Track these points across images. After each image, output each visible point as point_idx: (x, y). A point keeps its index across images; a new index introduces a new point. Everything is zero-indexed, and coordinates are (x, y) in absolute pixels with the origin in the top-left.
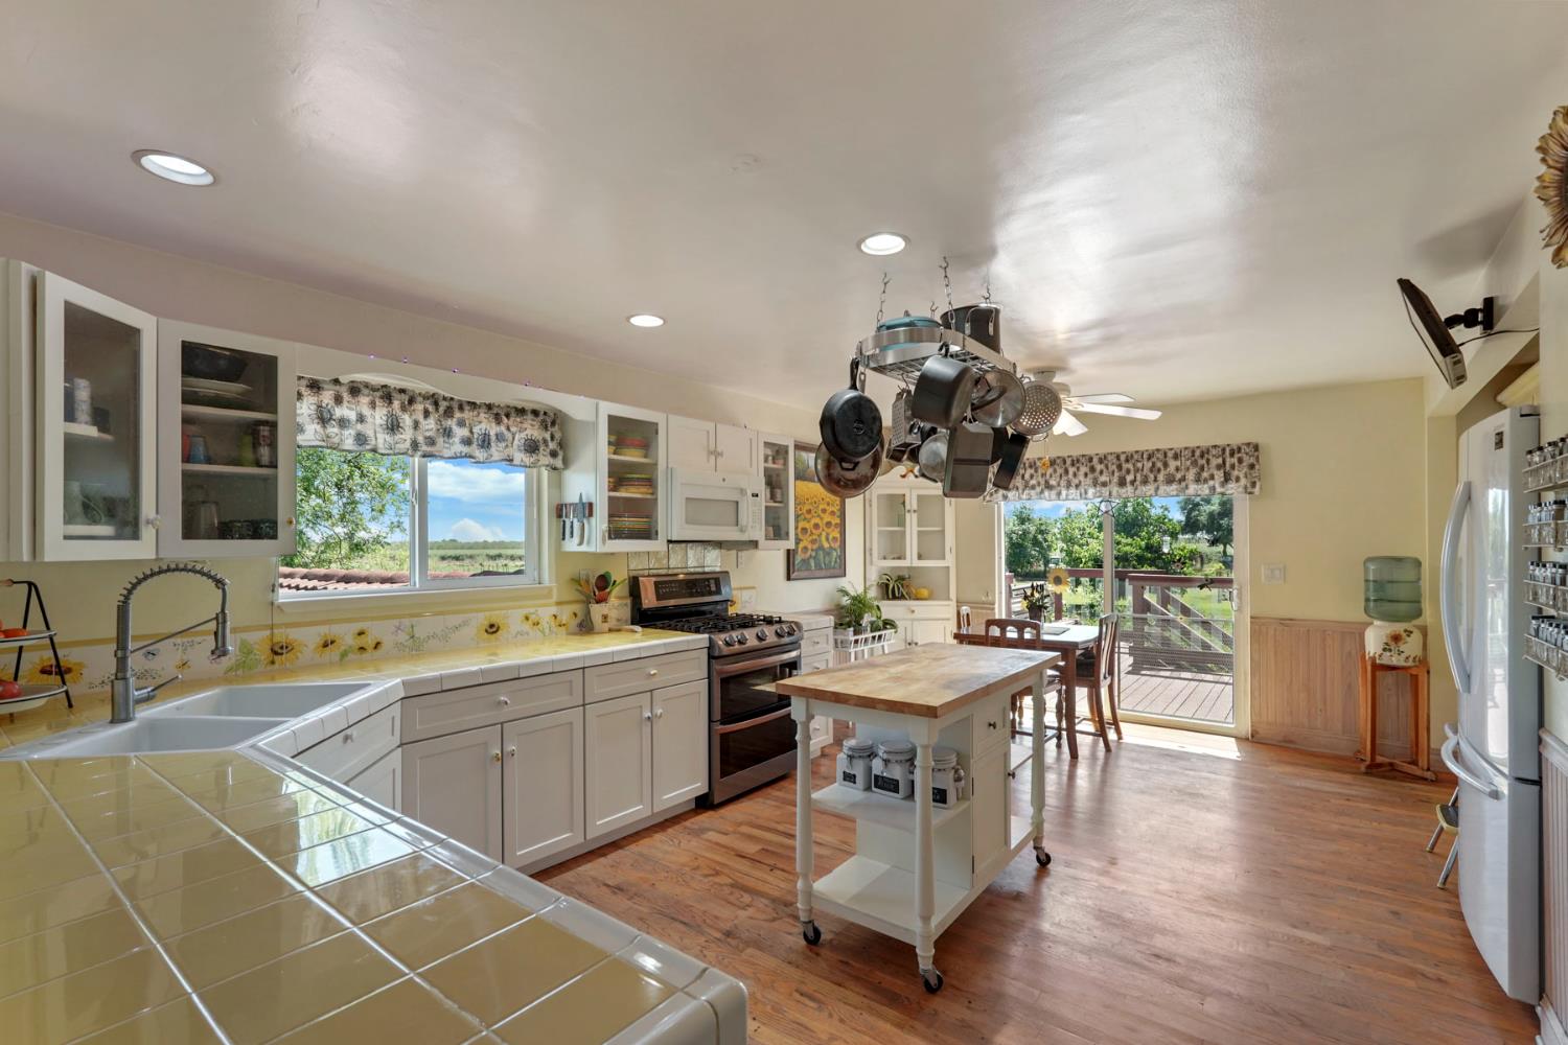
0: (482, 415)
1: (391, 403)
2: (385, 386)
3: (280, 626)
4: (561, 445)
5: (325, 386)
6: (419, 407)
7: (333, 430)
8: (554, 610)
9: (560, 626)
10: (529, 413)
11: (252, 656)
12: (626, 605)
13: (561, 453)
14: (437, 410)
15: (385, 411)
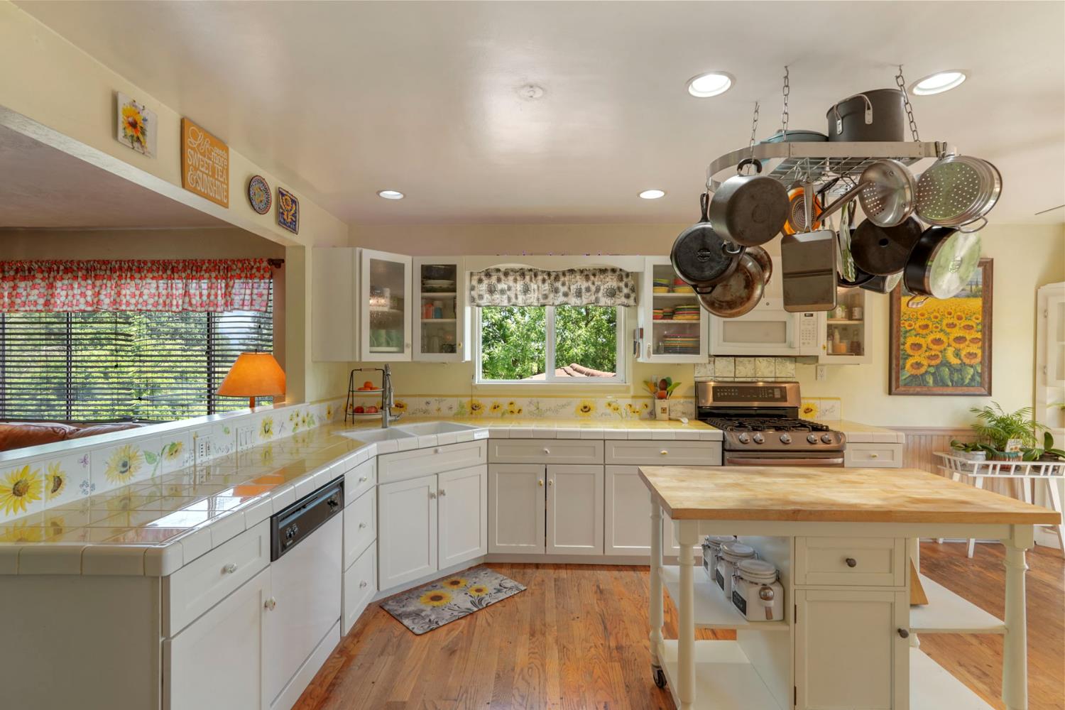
0: (578, 277)
1: (524, 278)
2: (522, 269)
3: (475, 396)
4: (633, 290)
5: (493, 274)
6: (540, 278)
7: (497, 296)
8: (630, 401)
9: (634, 412)
10: (609, 272)
11: (464, 409)
12: (691, 403)
13: (633, 296)
14: (549, 278)
15: (522, 283)
